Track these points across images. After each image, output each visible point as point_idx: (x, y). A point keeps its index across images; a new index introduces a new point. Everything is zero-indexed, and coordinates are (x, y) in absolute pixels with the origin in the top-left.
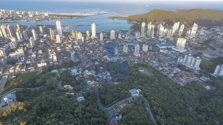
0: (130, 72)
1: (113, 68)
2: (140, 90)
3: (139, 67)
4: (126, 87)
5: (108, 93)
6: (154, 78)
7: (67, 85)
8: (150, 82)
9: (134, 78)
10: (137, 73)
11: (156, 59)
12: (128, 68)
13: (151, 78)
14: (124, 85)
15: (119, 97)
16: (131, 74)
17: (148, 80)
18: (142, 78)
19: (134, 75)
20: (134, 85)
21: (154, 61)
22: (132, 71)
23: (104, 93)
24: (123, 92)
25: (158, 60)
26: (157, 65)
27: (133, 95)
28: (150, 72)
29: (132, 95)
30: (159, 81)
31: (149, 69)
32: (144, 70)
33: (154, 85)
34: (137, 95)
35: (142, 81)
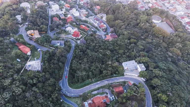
0: (137, 20)
1: (113, 11)
2: (143, 66)
3: (154, 14)
4: (121, 51)
5: (85, 60)
6: (175, 39)
7: (32, 31)
8: (166, 46)
9: (140, 35)
10: (148, 24)
11: (183, 3)
12: (135, 14)
13: (169, 39)
14: (120, 45)
15: (101, 72)
16: (138, 24)
17: (163, 41)
18: (154, 35)
19: (141, 28)
20: (135, 52)
21: (179, 6)
22: (140, 20)
23: (80, 57)
24: (110, 63)
25: (186, 6)
26: (183, 13)
27: (128, 74)
28: (171, 27)
29: (125, 74)
30: (183, 47)
31: (171, 21)
32: (160, 21)
33: (171, 54)
34: (135, 76)
35: (151, 43)
